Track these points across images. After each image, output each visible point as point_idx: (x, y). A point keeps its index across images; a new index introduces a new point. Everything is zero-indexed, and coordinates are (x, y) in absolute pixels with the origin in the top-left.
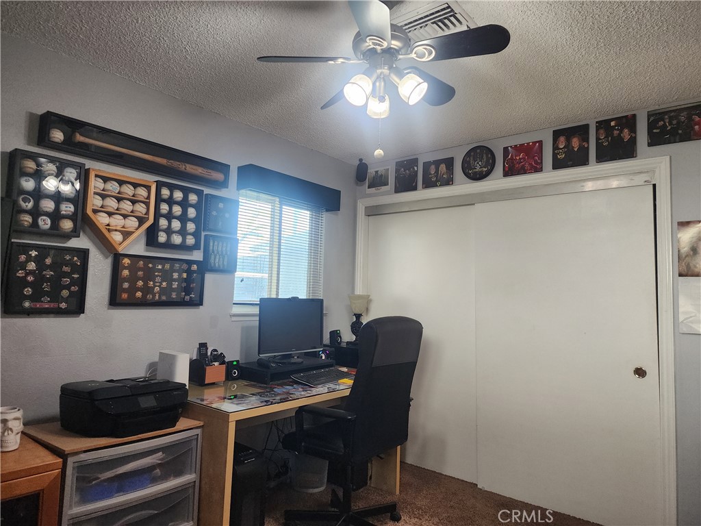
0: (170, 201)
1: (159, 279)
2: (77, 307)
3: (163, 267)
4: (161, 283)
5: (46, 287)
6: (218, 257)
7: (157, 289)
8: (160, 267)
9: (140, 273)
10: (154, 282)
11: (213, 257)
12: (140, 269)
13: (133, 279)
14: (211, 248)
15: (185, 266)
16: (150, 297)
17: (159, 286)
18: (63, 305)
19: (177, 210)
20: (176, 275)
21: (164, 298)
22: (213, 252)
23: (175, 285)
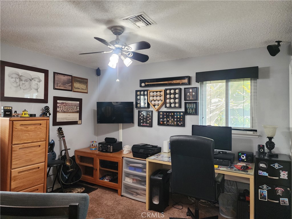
0: (170, 94)
1: (170, 118)
2: (151, 126)
3: (171, 114)
4: (171, 119)
5: (145, 120)
6: (190, 109)
7: (170, 121)
8: (170, 114)
9: (165, 116)
10: (169, 119)
11: (188, 110)
12: (165, 115)
13: (163, 118)
14: (187, 106)
15: (178, 114)
16: (168, 123)
17: (171, 120)
18: (148, 125)
19: (172, 96)
20: (176, 117)
21: (172, 124)
22: (188, 108)
23: (176, 120)
